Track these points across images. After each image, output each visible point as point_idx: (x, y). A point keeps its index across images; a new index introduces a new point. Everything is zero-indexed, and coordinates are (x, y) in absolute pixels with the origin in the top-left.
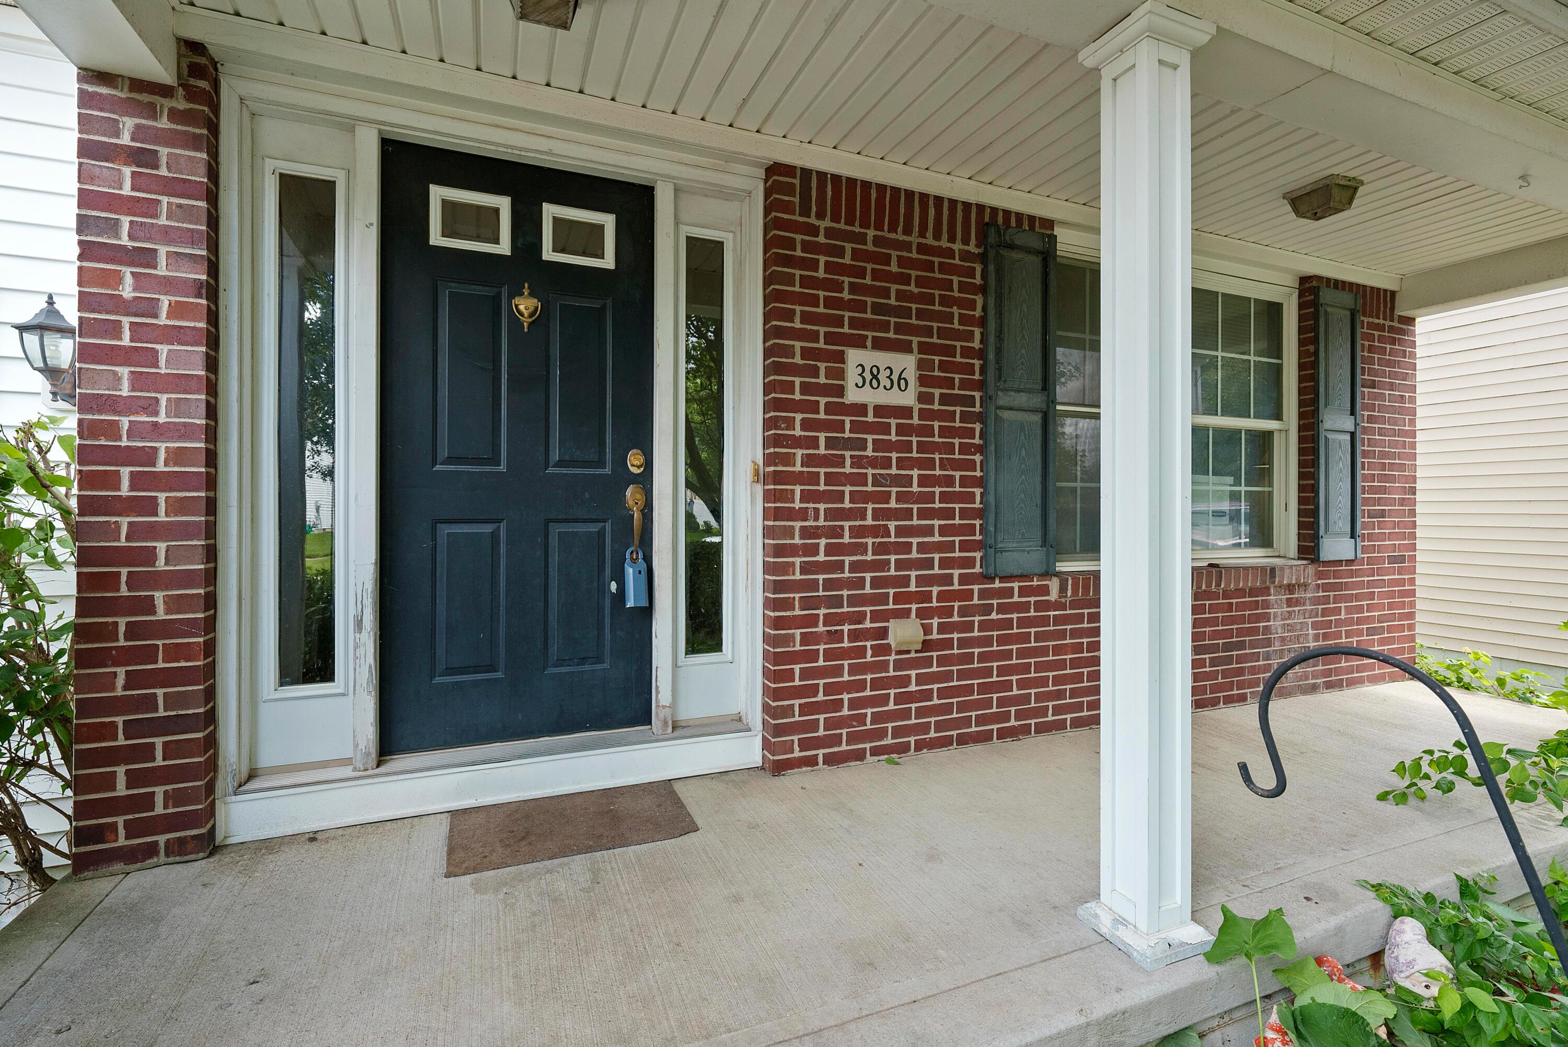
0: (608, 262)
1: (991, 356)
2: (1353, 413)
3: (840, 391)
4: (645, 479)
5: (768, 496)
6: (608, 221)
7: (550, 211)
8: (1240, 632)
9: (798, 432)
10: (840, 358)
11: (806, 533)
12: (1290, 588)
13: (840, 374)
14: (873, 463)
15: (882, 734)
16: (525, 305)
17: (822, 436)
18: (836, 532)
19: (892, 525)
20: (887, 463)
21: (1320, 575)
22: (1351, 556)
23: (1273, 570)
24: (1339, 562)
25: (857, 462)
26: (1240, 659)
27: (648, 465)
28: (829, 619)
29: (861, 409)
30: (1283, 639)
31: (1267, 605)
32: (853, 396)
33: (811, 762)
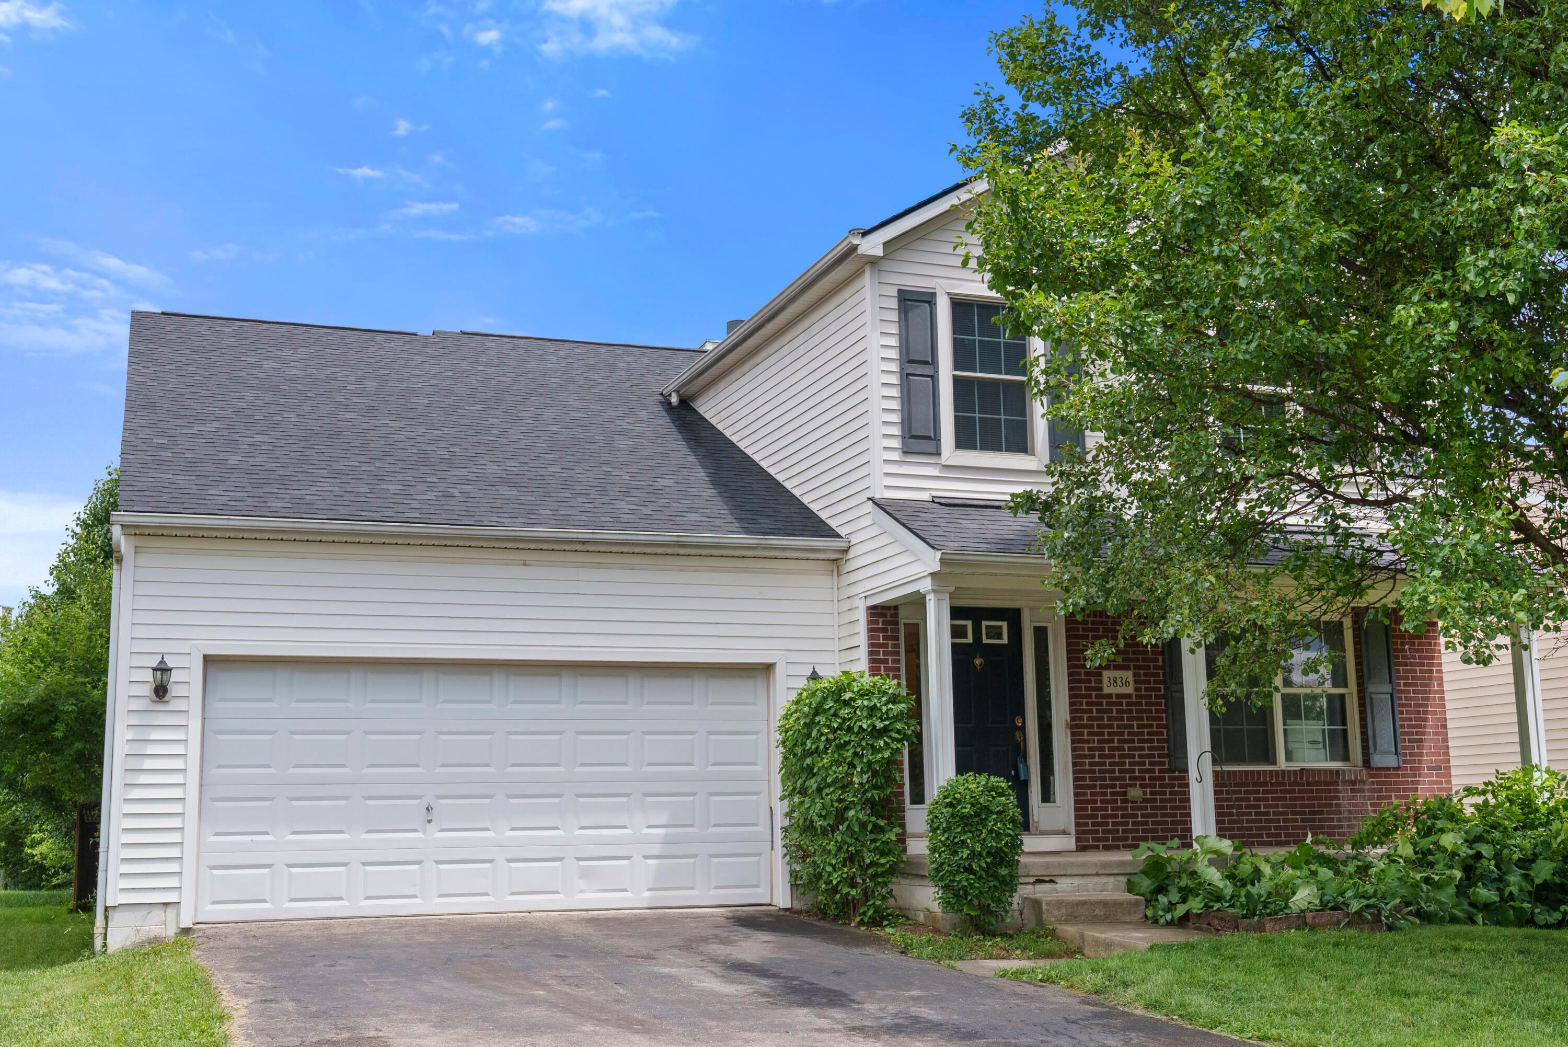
0: (1005, 641)
1: (1167, 669)
2: (1391, 682)
3: (1101, 689)
4: (1023, 728)
5: (1073, 734)
6: (1004, 625)
7: (985, 623)
8: (1319, 805)
9: (1084, 707)
10: (1100, 675)
11: (1090, 749)
12: (1353, 783)
13: (1101, 682)
14: (1117, 719)
15: (1127, 839)
16: (978, 662)
17: (1094, 709)
18: (1102, 749)
19: (1126, 746)
20: (1122, 719)
21: (1372, 776)
22: (1395, 765)
23: (1337, 772)
24: (1388, 769)
25: (1109, 719)
26: (1320, 820)
27: (1024, 722)
28: (1101, 786)
29: (1110, 696)
30: (1350, 812)
31: (1337, 791)
32: (1106, 690)
33: (1097, 847)
